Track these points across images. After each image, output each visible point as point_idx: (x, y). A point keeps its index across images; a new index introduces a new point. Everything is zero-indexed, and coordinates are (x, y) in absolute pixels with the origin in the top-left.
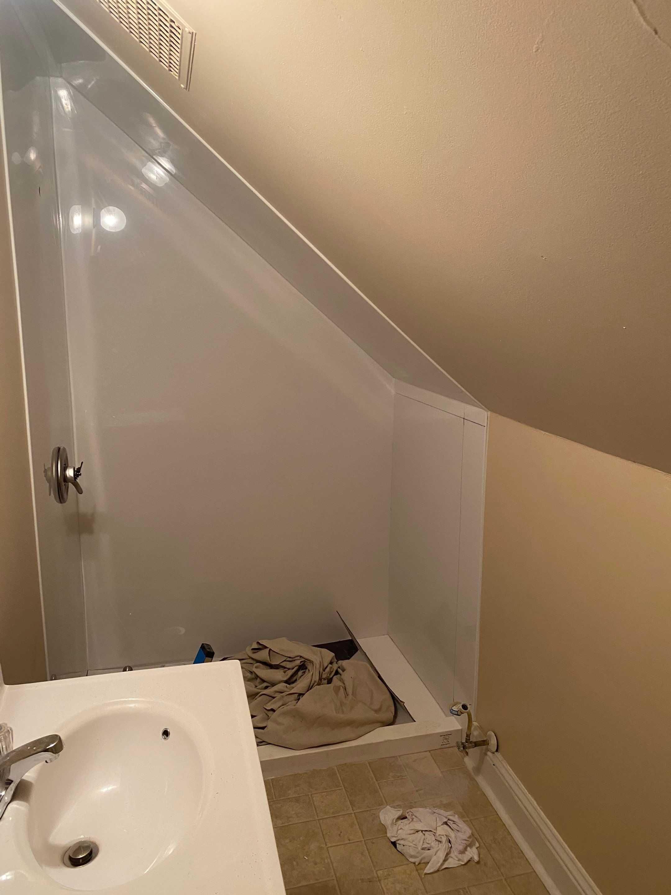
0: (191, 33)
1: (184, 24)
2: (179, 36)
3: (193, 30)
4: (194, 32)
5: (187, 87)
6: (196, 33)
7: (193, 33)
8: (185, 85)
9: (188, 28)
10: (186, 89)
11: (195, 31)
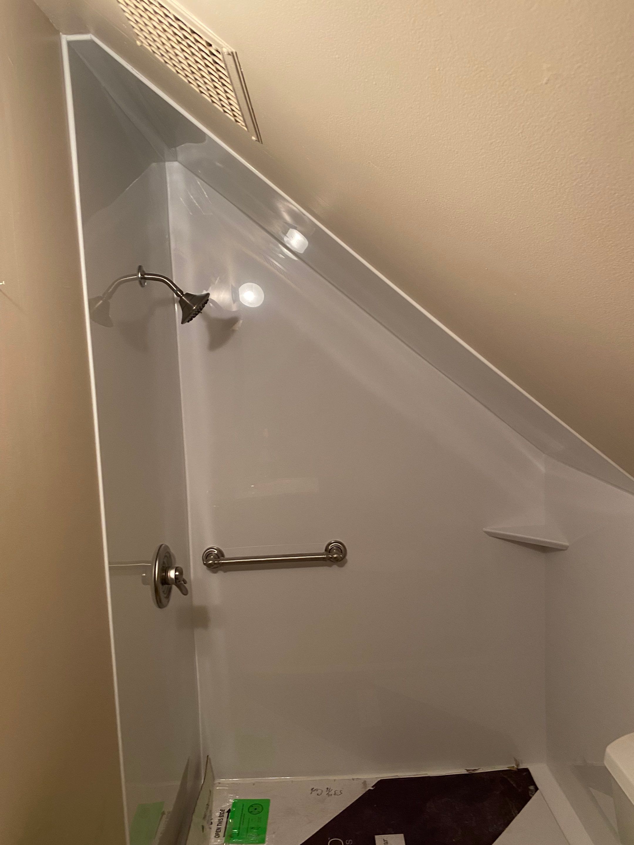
0: (230, 53)
1: (221, 43)
2: (223, 65)
3: (231, 48)
4: (234, 51)
5: (259, 139)
6: (236, 53)
7: (232, 53)
8: (256, 136)
9: (225, 48)
10: (259, 141)
11: (234, 49)
